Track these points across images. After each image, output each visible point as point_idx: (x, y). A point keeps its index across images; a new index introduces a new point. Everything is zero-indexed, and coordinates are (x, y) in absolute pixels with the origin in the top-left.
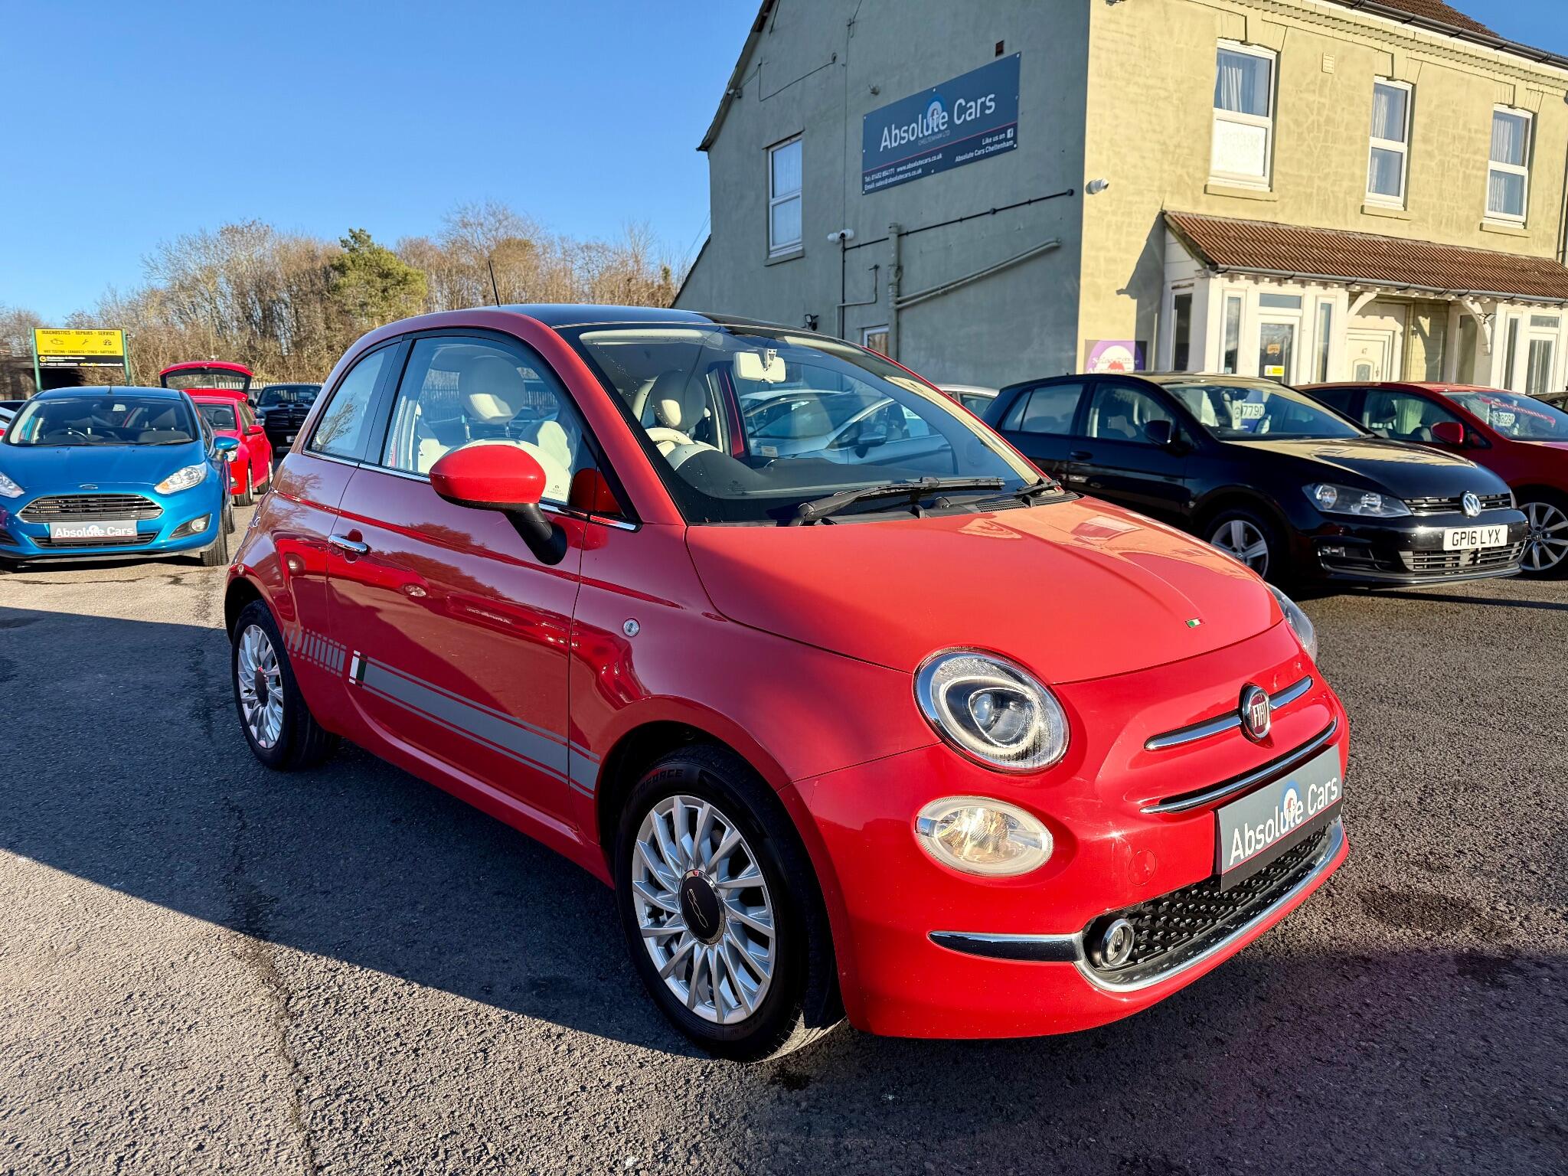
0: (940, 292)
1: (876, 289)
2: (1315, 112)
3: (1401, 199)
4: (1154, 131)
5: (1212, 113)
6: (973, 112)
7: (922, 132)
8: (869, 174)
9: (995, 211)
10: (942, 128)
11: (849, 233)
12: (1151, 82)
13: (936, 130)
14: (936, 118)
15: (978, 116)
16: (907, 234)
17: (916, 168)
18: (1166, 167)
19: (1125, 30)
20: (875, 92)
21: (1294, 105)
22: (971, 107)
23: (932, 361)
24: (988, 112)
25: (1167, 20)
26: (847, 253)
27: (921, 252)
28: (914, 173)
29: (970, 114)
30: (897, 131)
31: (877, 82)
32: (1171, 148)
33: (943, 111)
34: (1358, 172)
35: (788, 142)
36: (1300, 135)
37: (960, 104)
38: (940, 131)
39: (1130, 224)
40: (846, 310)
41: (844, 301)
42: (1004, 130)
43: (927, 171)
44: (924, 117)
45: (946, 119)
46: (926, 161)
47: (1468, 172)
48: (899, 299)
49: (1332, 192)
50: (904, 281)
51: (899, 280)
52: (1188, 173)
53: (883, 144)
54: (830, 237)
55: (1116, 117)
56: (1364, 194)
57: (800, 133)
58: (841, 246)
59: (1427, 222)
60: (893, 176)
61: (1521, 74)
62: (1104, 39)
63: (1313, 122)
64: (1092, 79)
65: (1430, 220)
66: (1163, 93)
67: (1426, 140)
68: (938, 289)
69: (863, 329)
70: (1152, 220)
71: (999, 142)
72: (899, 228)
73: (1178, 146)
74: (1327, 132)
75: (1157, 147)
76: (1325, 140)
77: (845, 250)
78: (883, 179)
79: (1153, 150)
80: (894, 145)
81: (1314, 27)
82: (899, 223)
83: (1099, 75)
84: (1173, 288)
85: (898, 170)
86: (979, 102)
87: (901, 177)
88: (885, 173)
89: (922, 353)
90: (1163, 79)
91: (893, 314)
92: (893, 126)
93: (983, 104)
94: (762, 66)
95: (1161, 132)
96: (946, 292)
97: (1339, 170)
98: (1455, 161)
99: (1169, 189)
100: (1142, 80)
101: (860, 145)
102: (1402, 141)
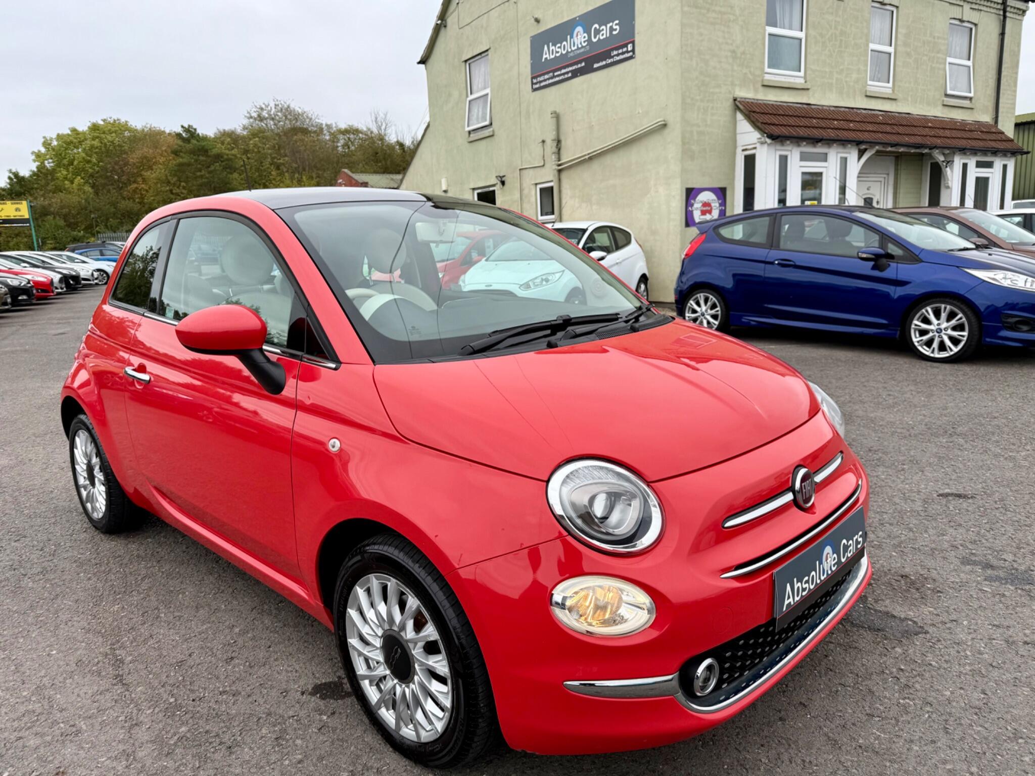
0: (587, 157)
1: (544, 157)
2: (833, 27)
3: (891, 85)
4: (727, 43)
5: (765, 30)
6: (605, 33)
8: (536, 77)
10: (584, 44)
12: (723, 9)
13: (580, 46)
14: (579, 39)
15: (608, 36)
17: (567, 73)
18: (736, 68)
20: (537, 21)
21: (819, 23)
22: (603, 30)
23: (584, 205)
24: (614, 33)
26: (523, 132)
27: (573, 130)
28: (566, 76)
29: (603, 35)
30: (554, 47)
31: (538, 14)
32: (739, 55)
33: (584, 32)
34: (862, 68)
35: (480, 57)
36: (824, 43)
37: (596, 28)
38: (583, 47)
39: (712, 108)
40: (524, 171)
41: (522, 165)
42: (626, 45)
43: (575, 74)
44: (572, 37)
45: (586, 38)
46: (574, 68)
47: (934, 65)
48: (559, 162)
49: (846, 82)
50: (562, 151)
51: (559, 150)
52: (750, 72)
53: (544, 56)
55: (701, 34)
56: (866, 82)
57: (487, 51)
59: (908, 101)
60: (552, 78)
63: (832, 35)
64: (684, 9)
65: (910, 99)
66: (732, 17)
67: (906, 44)
68: (585, 155)
69: (536, 184)
70: (728, 105)
71: (623, 53)
72: (558, 114)
73: (743, 53)
74: (841, 40)
75: (729, 54)
76: (840, 46)
78: (545, 80)
79: (727, 56)
80: (552, 57)
82: (557, 111)
83: (689, 6)
84: (743, 150)
85: (556, 74)
86: (609, 26)
87: (557, 79)
88: (546, 77)
89: (577, 200)
90: (732, 8)
91: (556, 173)
92: (551, 44)
93: (611, 27)
94: (460, 5)
95: (732, 44)
96: (591, 157)
97: (850, 67)
98: (925, 58)
99: (737, 83)
100: (717, 8)
101: (529, 58)
102: (891, 45)
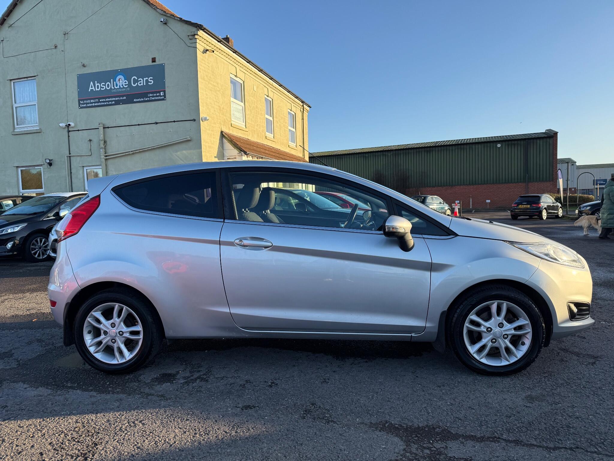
0: (131, 153)
1: (91, 150)
2: (253, 104)
3: (273, 135)
4: (217, 102)
5: (232, 100)
6: (142, 82)
7: (114, 86)
8: (83, 100)
9: (157, 123)
11: (72, 124)
12: (215, 84)
13: (121, 87)
14: (121, 82)
15: (145, 84)
16: (108, 128)
17: (113, 101)
18: (221, 115)
19: (207, 64)
20: (84, 66)
21: (248, 100)
22: (140, 81)
24: (150, 84)
25: (217, 63)
26: (70, 133)
27: (117, 136)
28: (110, 103)
29: (140, 83)
30: (98, 84)
31: (85, 62)
32: (222, 109)
33: (125, 80)
34: (264, 125)
35: (26, 79)
36: (251, 110)
37: (134, 79)
38: (124, 87)
39: (213, 134)
40: (71, 158)
41: (70, 154)
42: (159, 92)
43: (117, 103)
44: (114, 81)
45: (127, 83)
46: (117, 99)
47: (285, 129)
48: (107, 154)
49: (259, 131)
50: (108, 147)
51: (105, 146)
52: (226, 119)
53: (90, 88)
54: (61, 125)
55: (207, 95)
56: (266, 132)
57: (35, 76)
58: (67, 129)
60: (97, 102)
61: (292, 101)
62: (201, 65)
63: (253, 107)
64: (199, 80)
65: (279, 142)
66: (218, 89)
67: (276, 117)
68: (130, 152)
69: (84, 167)
70: (219, 134)
71: (157, 96)
72: (104, 125)
73: (223, 108)
74: (256, 110)
75: (218, 107)
76: (256, 113)
77: (69, 131)
78: (91, 103)
79: (217, 109)
80: (97, 90)
81: (251, 75)
82: (103, 123)
83: (201, 78)
84: (228, 159)
85: (101, 100)
86: (145, 79)
87: (104, 104)
88: (93, 101)
90: (218, 84)
91: (104, 161)
92: (96, 82)
93: (147, 80)
94: (4, 41)
95: (219, 103)
96: (134, 153)
97: (260, 123)
98: (282, 125)
99: (222, 123)
100: (212, 83)
101: (76, 87)
102: (271, 117)
